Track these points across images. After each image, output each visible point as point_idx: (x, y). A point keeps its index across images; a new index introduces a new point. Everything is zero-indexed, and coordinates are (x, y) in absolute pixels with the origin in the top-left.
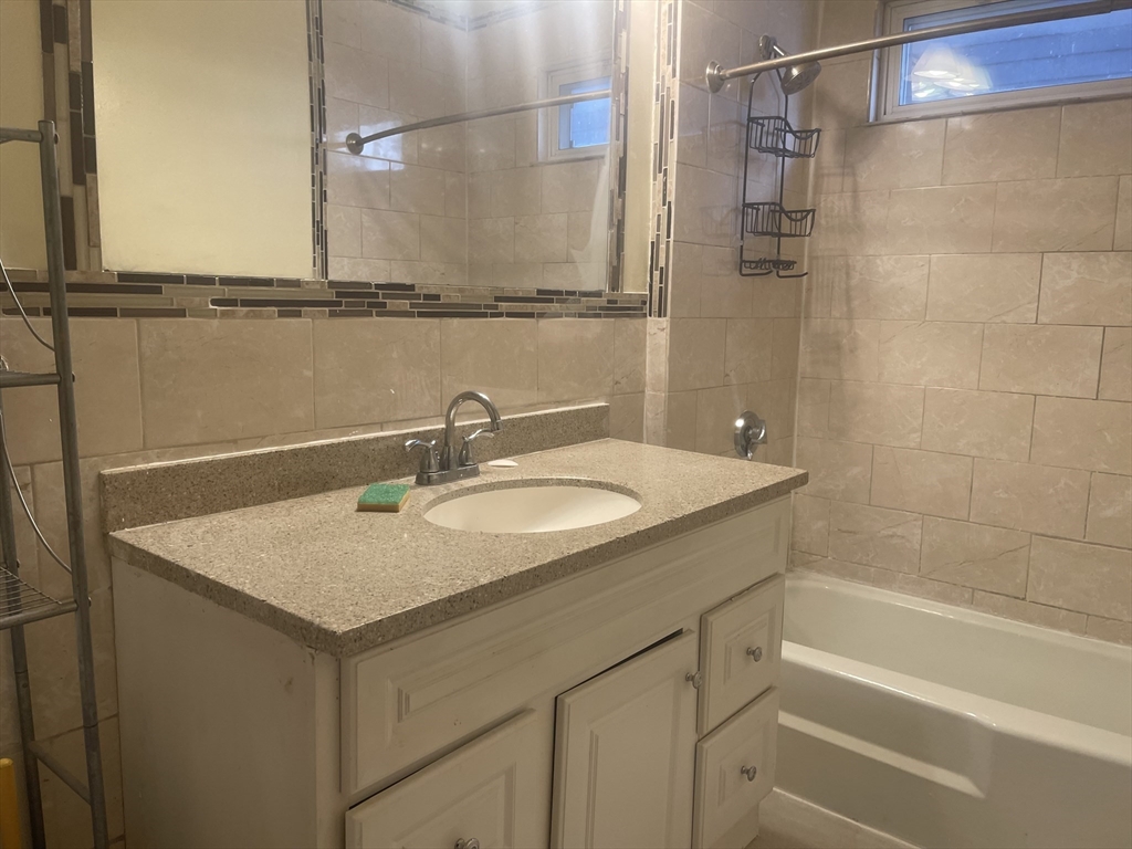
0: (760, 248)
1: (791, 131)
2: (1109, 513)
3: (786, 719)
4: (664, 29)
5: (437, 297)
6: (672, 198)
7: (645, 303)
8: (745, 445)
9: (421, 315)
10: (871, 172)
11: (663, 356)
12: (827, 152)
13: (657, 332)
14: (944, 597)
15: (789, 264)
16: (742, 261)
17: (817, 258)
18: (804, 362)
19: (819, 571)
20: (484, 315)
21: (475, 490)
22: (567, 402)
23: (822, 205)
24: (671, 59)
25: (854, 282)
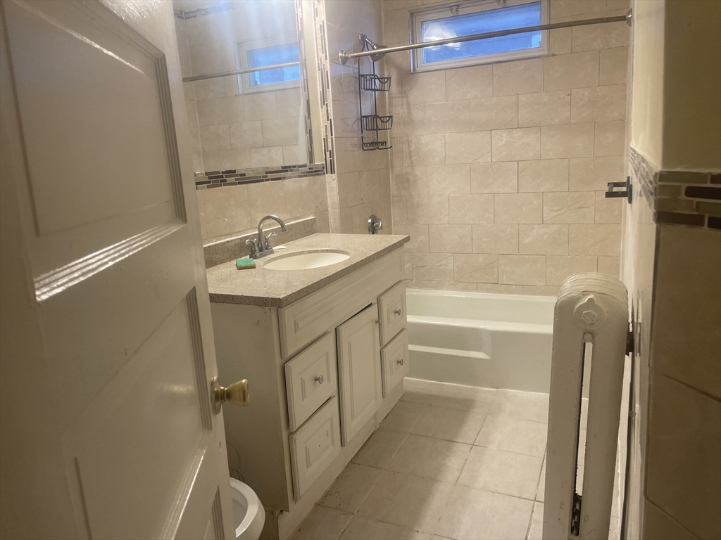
0: (369, 136)
1: (378, 78)
2: (527, 241)
3: (412, 347)
4: (319, 36)
5: (244, 175)
6: (331, 117)
7: (324, 168)
8: (373, 230)
9: (240, 183)
10: (415, 95)
11: (336, 192)
12: (394, 87)
13: (331, 181)
14: (465, 289)
15: (384, 143)
16: (363, 144)
17: (394, 138)
18: (393, 190)
19: (410, 287)
20: (262, 181)
21: (275, 259)
22: (298, 218)
23: (394, 112)
24: (324, 51)
25: (412, 149)
